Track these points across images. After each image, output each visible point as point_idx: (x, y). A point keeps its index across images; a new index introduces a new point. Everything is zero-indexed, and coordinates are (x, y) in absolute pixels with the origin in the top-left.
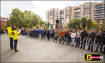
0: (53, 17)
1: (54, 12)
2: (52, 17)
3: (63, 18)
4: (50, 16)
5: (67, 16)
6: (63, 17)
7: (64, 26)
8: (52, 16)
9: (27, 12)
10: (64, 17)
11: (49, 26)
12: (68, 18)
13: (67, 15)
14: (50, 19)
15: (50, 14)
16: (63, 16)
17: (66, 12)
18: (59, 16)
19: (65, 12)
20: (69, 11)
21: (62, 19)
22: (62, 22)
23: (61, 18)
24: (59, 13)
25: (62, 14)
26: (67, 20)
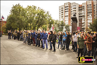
0: (70, 14)
1: (70, 7)
2: (68, 15)
3: (84, 16)
4: (64, 12)
5: (90, 13)
6: (83, 14)
7: (85, 27)
8: (68, 12)
9: (30, 7)
10: (86, 15)
11: (63, 28)
12: (90, 15)
13: (89, 11)
14: (65, 16)
15: (65, 9)
16: (84, 12)
17: (87, 7)
18: (77, 12)
19: (85, 8)
20: (91, 6)
21: (81, 17)
22: (83, 22)
23: (81, 15)
24: (77, 9)
25: (81, 10)
26: (90, 18)
